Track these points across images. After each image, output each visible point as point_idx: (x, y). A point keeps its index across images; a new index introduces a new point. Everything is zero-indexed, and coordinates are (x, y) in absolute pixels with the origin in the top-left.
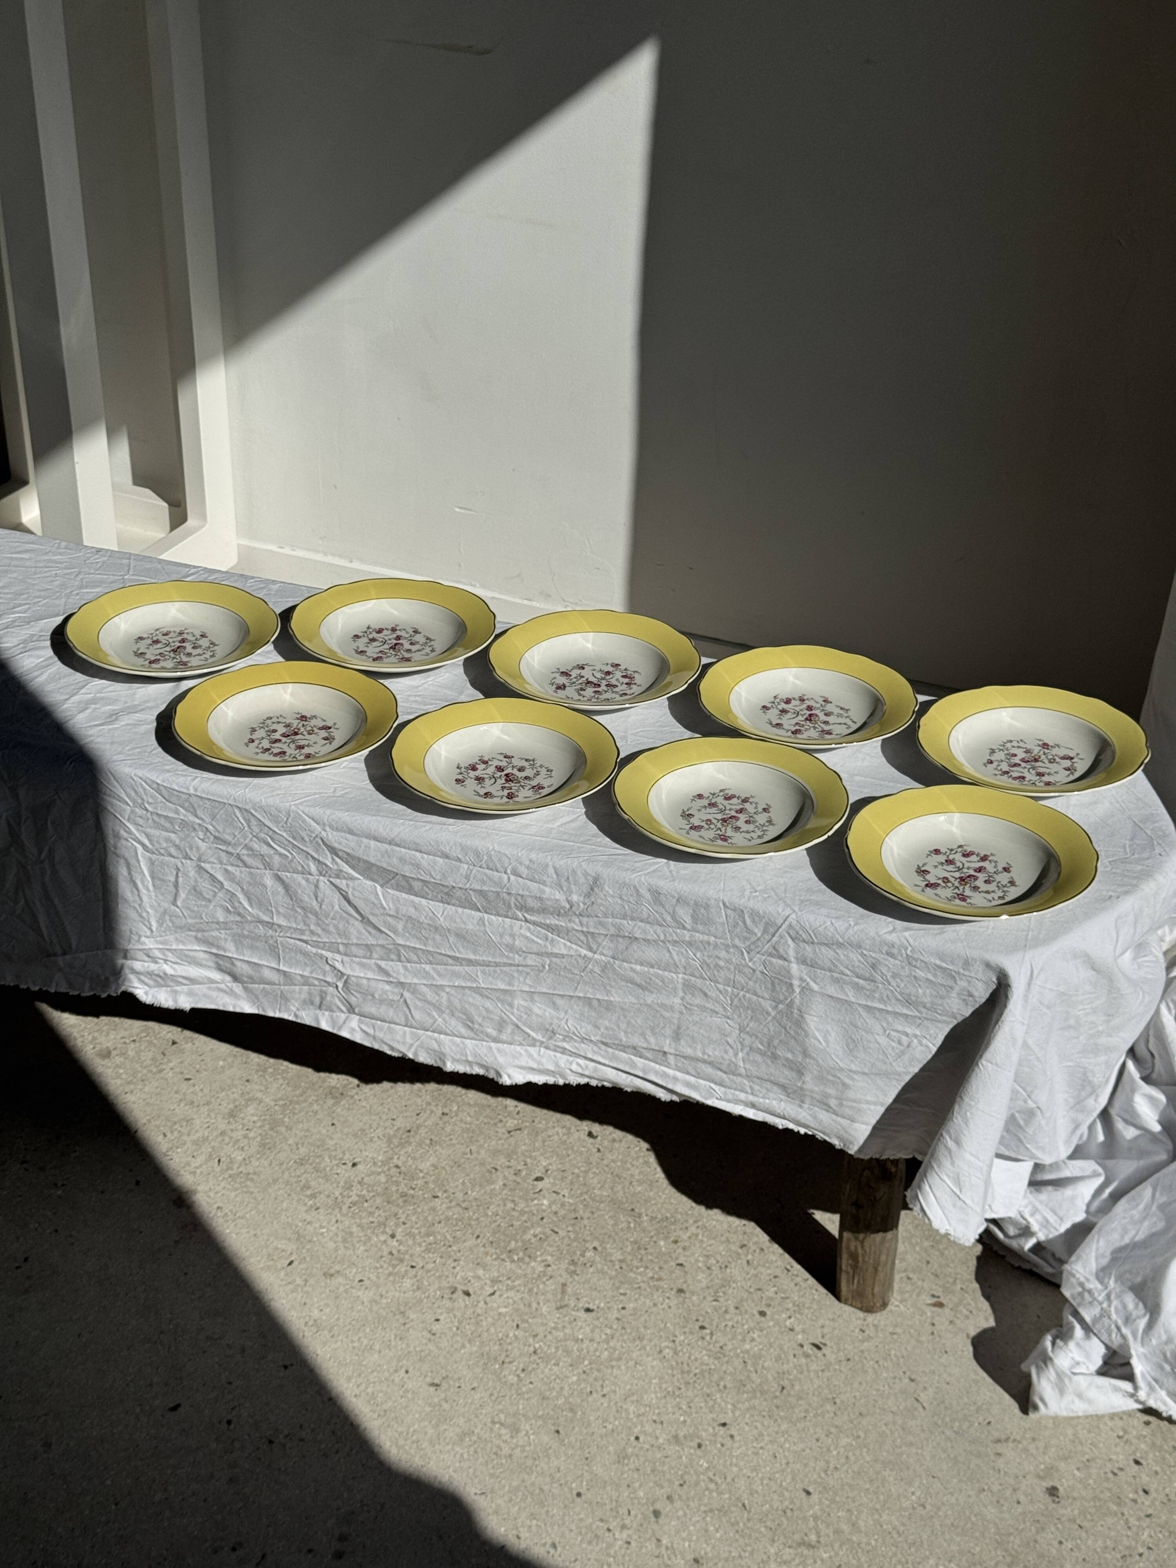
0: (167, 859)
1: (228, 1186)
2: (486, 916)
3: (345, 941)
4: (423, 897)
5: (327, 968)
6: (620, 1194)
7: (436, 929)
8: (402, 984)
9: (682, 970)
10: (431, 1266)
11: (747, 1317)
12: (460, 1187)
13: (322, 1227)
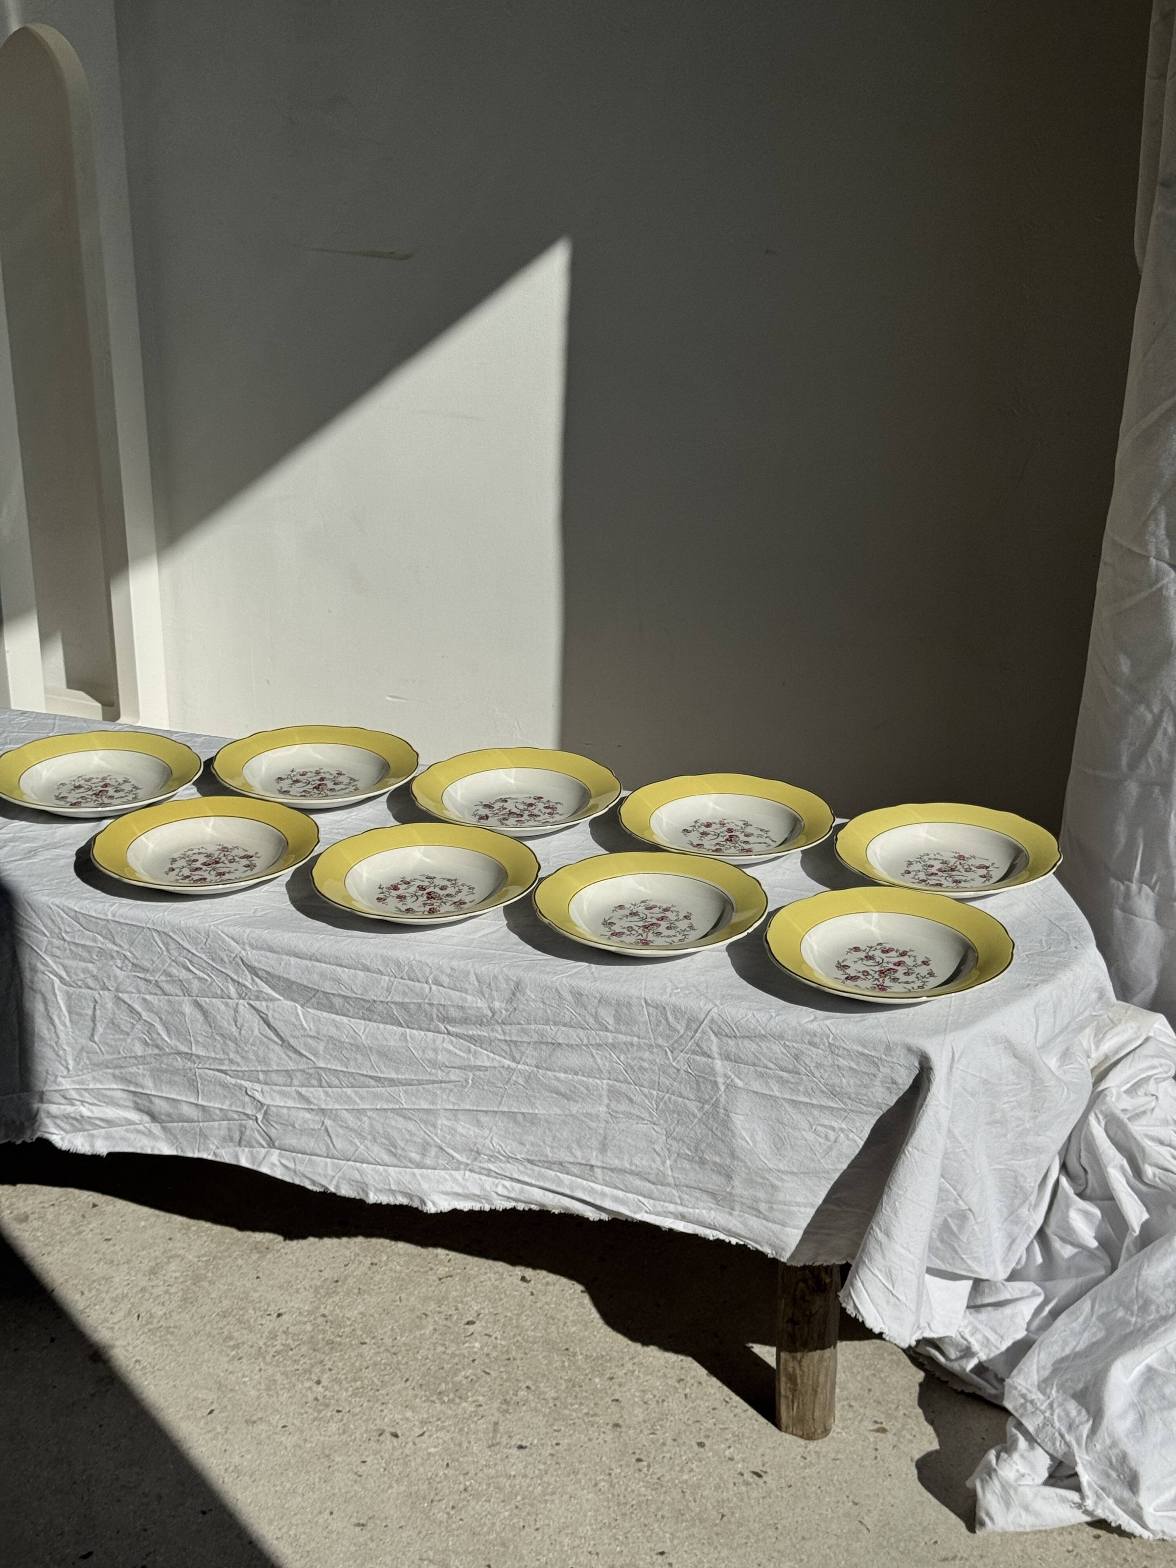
0: (85, 991)
1: (147, 1340)
2: (408, 1030)
3: (265, 1069)
4: (344, 1015)
5: (247, 1099)
6: (555, 1335)
7: (358, 1047)
8: (323, 1111)
9: (607, 1075)
10: (357, 1410)
11: (685, 1448)
12: (389, 1333)
13: (244, 1376)
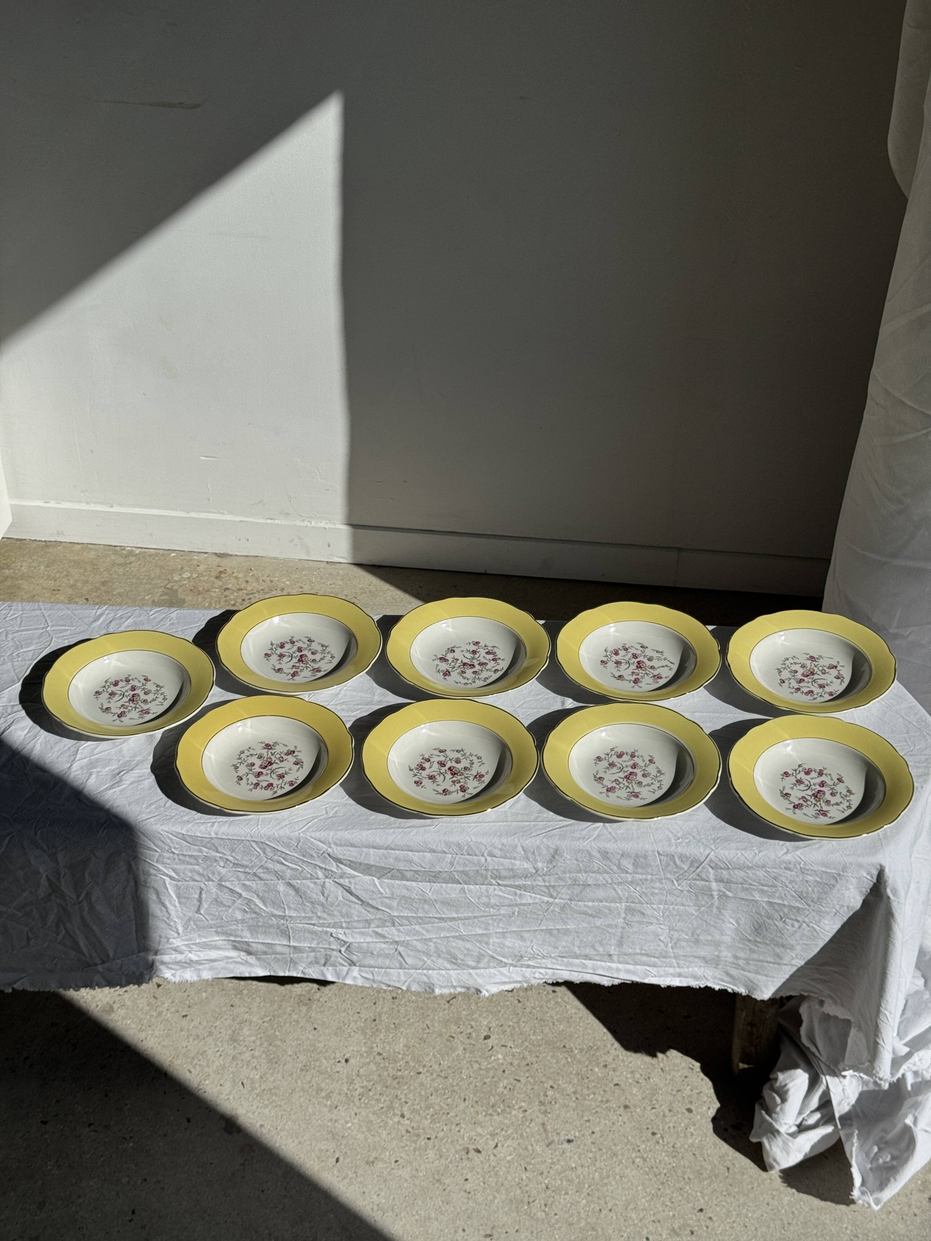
0: (192, 883)
1: (260, 1105)
2: (466, 886)
3: (348, 920)
4: (414, 881)
5: (332, 939)
6: (550, 1035)
7: (425, 901)
8: (397, 943)
9: (625, 900)
10: (441, 1134)
11: (680, 1116)
12: (433, 1059)
13: (347, 1123)
